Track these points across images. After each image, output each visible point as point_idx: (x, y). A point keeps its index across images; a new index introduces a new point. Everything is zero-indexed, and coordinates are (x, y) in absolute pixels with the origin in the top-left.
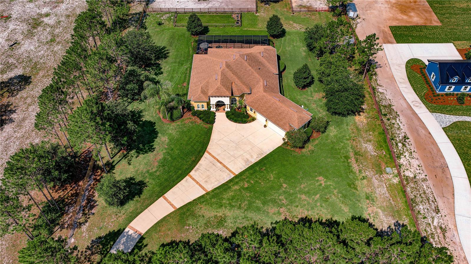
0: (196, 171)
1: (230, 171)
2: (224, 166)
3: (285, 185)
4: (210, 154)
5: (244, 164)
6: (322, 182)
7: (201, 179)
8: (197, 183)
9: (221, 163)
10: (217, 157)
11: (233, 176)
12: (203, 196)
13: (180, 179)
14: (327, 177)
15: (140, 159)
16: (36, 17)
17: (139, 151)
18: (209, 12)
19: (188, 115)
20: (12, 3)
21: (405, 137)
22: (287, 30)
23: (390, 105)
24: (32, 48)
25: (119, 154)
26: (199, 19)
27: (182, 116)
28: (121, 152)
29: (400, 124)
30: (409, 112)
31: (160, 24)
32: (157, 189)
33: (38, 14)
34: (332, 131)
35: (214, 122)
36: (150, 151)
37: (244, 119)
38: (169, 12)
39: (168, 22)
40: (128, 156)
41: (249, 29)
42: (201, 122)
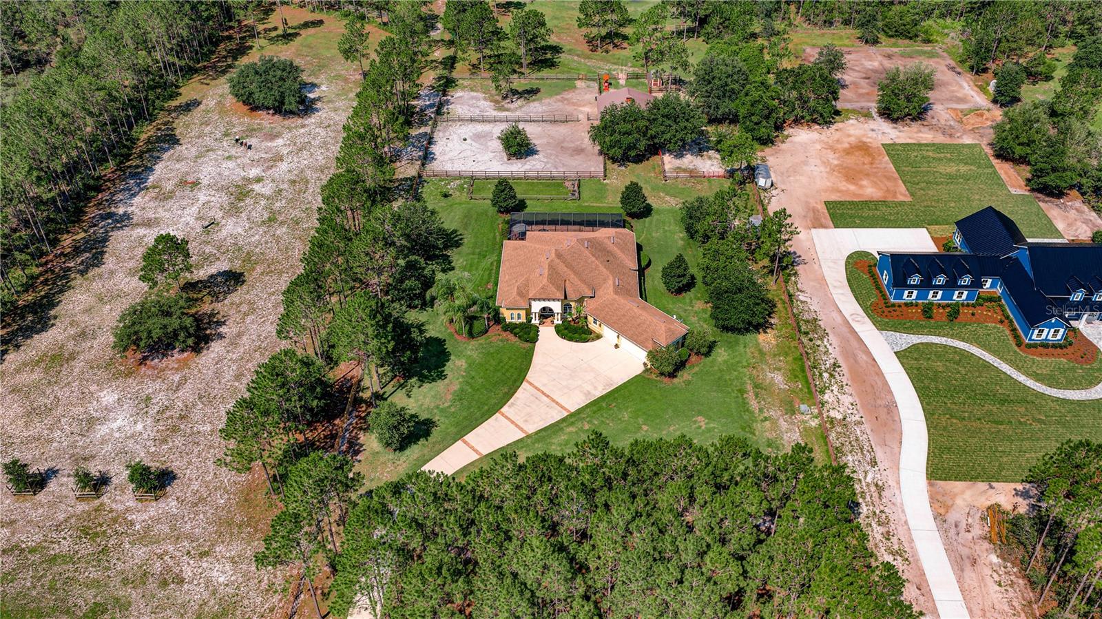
0: (509, 406)
1: (562, 407)
2: (553, 401)
3: (645, 428)
4: (531, 384)
5: (584, 398)
6: (702, 424)
7: (519, 418)
8: (513, 422)
9: (548, 396)
10: (541, 388)
11: (566, 414)
12: (521, 440)
13: (486, 417)
14: (710, 418)
15: (425, 390)
16: (240, 183)
17: (423, 379)
18: (526, 178)
19: (495, 330)
20: (199, 161)
21: (835, 364)
22: (654, 206)
23: (816, 320)
24: (240, 230)
25: (392, 383)
26: (511, 188)
27: (487, 331)
28: (395, 380)
29: (828, 346)
30: (845, 330)
31: (446, 196)
32: (452, 430)
33: (243, 178)
34: (721, 355)
35: (538, 340)
36: (440, 378)
37: (583, 336)
38: (460, 176)
39: (458, 193)
40: (406, 386)
41: (592, 204)
42: (517, 339)
